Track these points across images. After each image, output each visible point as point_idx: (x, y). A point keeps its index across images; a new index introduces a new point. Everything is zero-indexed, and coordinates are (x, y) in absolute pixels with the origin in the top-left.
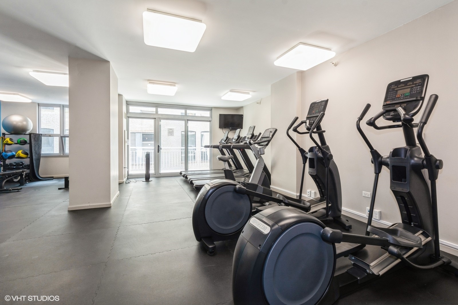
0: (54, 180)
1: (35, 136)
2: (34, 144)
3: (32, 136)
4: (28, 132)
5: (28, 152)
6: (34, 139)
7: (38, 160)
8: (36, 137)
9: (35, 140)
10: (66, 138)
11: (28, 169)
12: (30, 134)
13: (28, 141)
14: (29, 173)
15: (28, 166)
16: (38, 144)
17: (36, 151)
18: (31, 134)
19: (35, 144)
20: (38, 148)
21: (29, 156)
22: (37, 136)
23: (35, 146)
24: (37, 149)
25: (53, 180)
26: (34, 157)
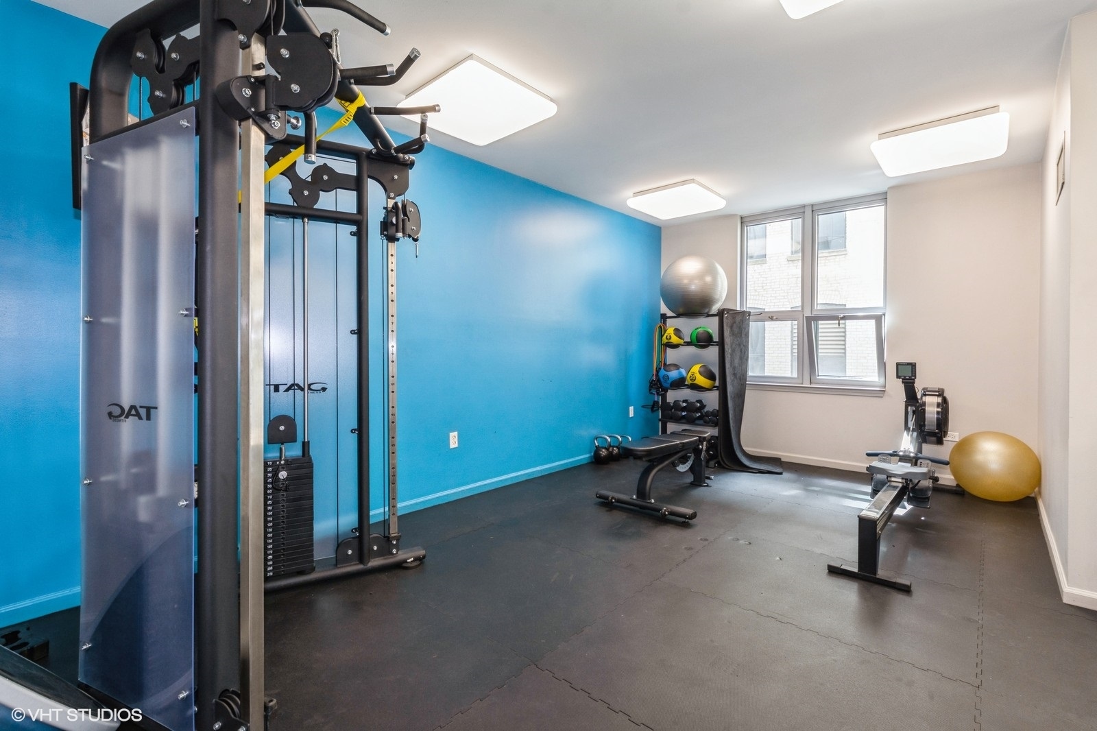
0: (786, 475)
1: (734, 318)
2: (731, 346)
3: (725, 320)
4: (715, 309)
5: (716, 371)
6: (731, 327)
7: (741, 396)
8: (735, 322)
9: (732, 333)
10: (820, 322)
11: (716, 424)
12: (721, 314)
13: (716, 338)
14: (717, 437)
15: (714, 414)
16: (739, 345)
17: (734, 368)
18: (724, 310)
19: (734, 346)
20: (741, 358)
21: (717, 384)
22: (738, 319)
23: (733, 351)
24: (737, 361)
25: (781, 474)
26: (730, 389)
